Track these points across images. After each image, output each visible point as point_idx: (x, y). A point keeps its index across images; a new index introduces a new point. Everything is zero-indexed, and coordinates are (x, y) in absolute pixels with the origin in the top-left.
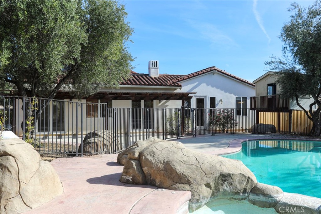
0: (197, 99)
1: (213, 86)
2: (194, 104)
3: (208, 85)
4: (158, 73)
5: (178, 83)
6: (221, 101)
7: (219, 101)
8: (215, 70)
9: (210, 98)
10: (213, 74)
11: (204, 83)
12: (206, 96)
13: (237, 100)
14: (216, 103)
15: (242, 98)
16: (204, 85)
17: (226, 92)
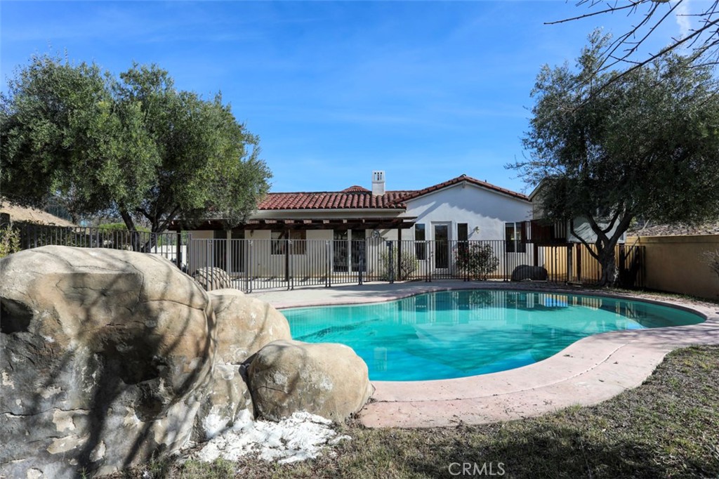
0: (436, 226)
1: (461, 207)
2: (430, 235)
3: (452, 205)
4: (383, 190)
5: (403, 202)
6: (477, 228)
7: (474, 230)
8: (465, 179)
9: (458, 224)
10: (463, 187)
11: (446, 202)
12: (451, 222)
13: (506, 228)
14: (469, 233)
15: (517, 223)
16: (445, 206)
17: (484, 215)
